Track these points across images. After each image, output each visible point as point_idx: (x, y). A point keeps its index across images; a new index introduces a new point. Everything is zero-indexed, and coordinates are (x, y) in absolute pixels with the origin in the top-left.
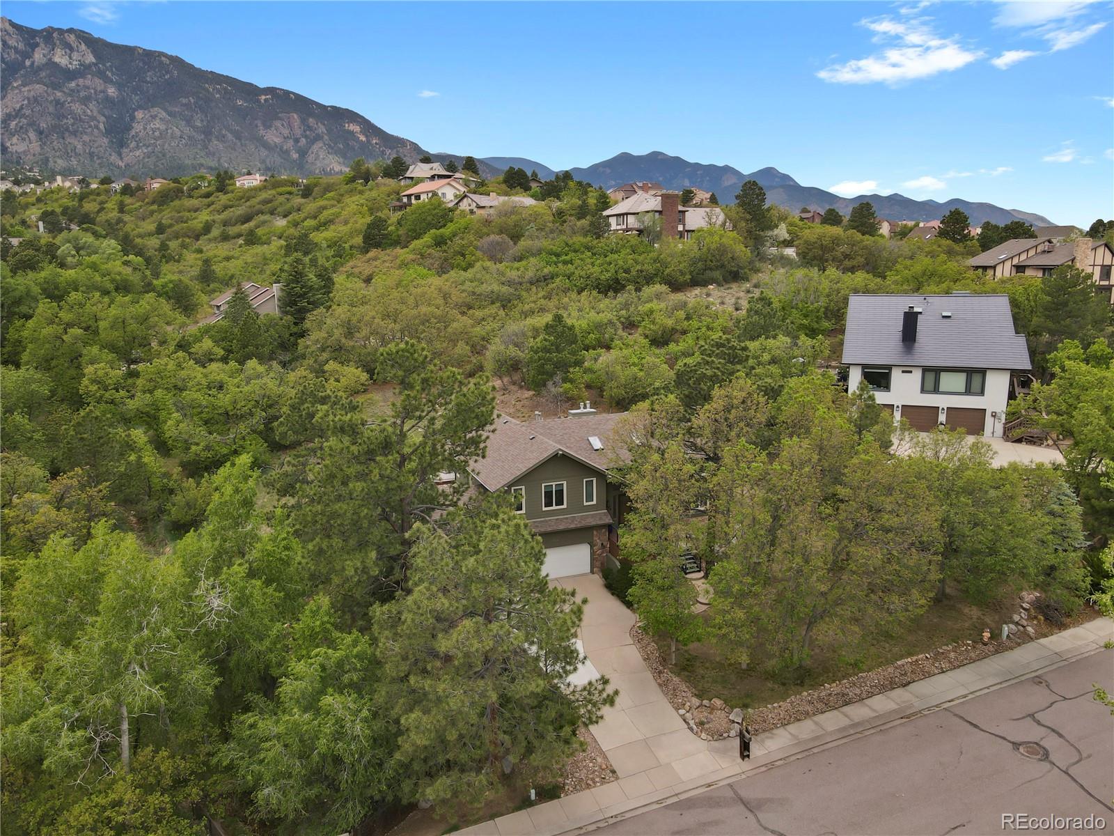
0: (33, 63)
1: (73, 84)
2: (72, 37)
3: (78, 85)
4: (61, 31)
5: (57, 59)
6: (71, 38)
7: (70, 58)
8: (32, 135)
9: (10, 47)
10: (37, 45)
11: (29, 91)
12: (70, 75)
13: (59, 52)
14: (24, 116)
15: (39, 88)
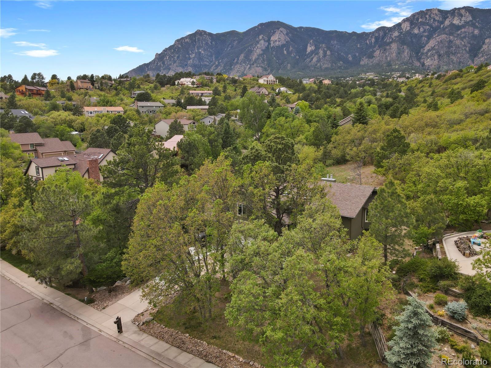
0: (444, 26)
1: (459, 32)
2: (463, 10)
3: (461, 32)
4: (459, 9)
5: (454, 22)
6: (463, 12)
7: (461, 20)
8: (436, 57)
9: (436, 21)
10: (448, 17)
11: (440, 38)
12: (458, 28)
13: (456, 18)
14: (435, 50)
15: (443, 36)
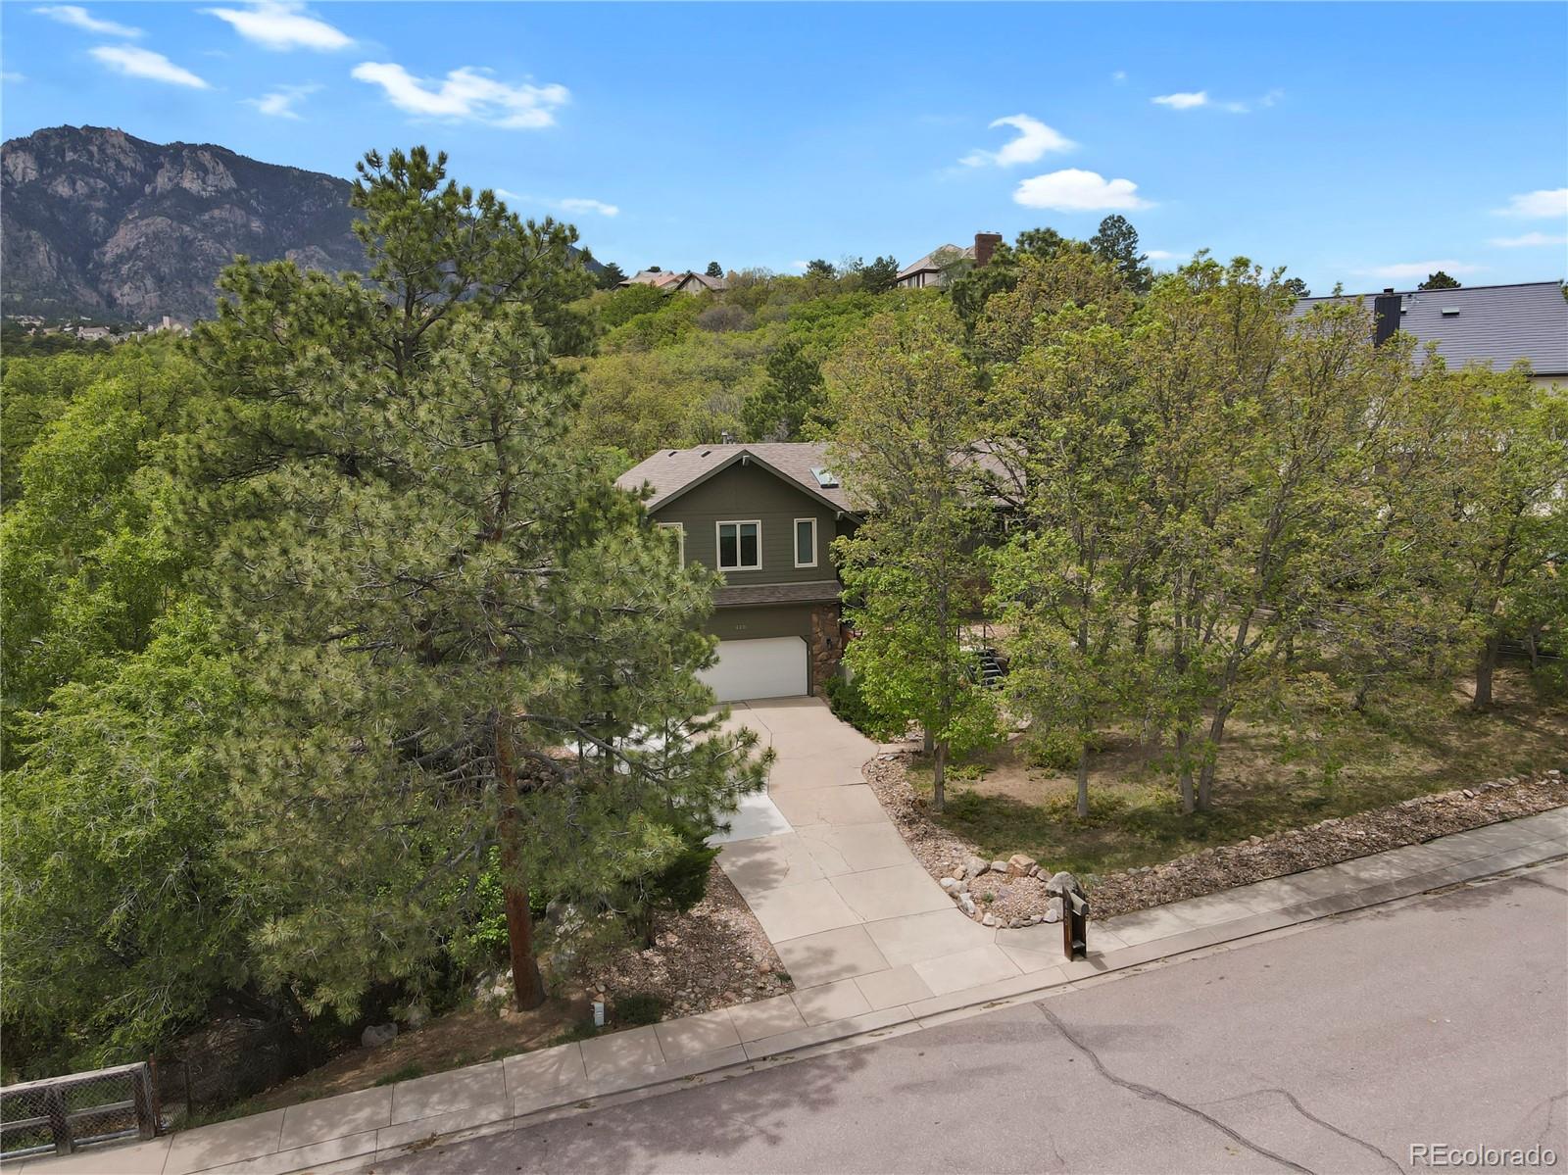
0: (154, 190)
1: (206, 217)
2: (207, 156)
3: (212, 218)
4: (193, 148)
5: (186, 184)
6: (206, 158)
7: (204, 182)
8: (149, 282)
9: (125, 169)
10: (161, 166)
11: (148, 225)
12: (202, 204)
13: (188, 174)
14: (140, 258)
15: (160, 222)
